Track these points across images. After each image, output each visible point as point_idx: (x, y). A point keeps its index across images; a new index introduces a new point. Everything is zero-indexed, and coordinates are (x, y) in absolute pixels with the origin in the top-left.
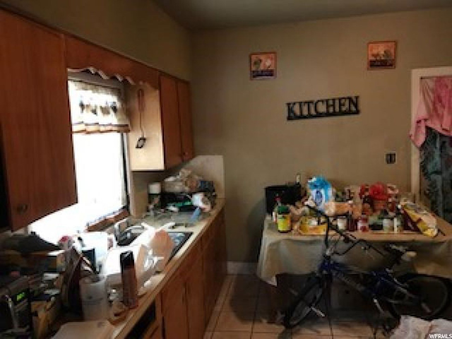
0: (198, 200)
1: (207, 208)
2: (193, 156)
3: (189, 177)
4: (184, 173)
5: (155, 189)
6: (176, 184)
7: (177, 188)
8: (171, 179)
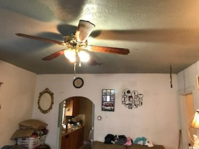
0: (78, 123)
1: (80, 126)
2: (79, 114)
3: (77, 119)
4: (76, 118)
5: (69, 120)
6: (74, 120)
7: (74, 121)
8: (73, 119)
